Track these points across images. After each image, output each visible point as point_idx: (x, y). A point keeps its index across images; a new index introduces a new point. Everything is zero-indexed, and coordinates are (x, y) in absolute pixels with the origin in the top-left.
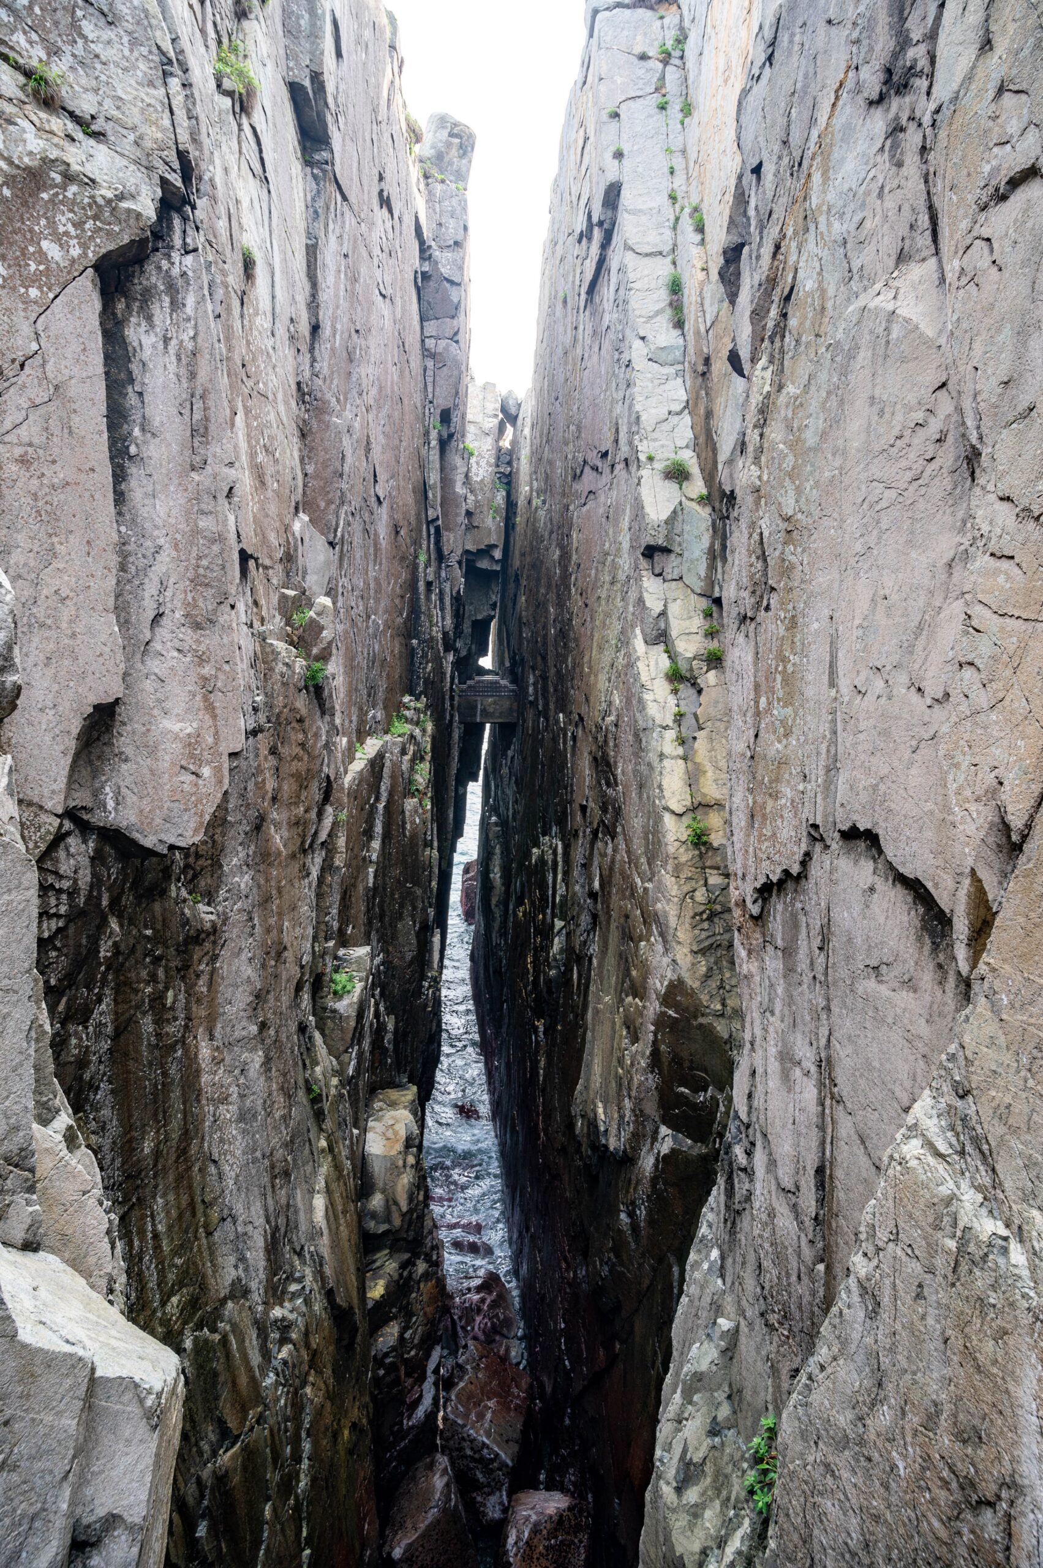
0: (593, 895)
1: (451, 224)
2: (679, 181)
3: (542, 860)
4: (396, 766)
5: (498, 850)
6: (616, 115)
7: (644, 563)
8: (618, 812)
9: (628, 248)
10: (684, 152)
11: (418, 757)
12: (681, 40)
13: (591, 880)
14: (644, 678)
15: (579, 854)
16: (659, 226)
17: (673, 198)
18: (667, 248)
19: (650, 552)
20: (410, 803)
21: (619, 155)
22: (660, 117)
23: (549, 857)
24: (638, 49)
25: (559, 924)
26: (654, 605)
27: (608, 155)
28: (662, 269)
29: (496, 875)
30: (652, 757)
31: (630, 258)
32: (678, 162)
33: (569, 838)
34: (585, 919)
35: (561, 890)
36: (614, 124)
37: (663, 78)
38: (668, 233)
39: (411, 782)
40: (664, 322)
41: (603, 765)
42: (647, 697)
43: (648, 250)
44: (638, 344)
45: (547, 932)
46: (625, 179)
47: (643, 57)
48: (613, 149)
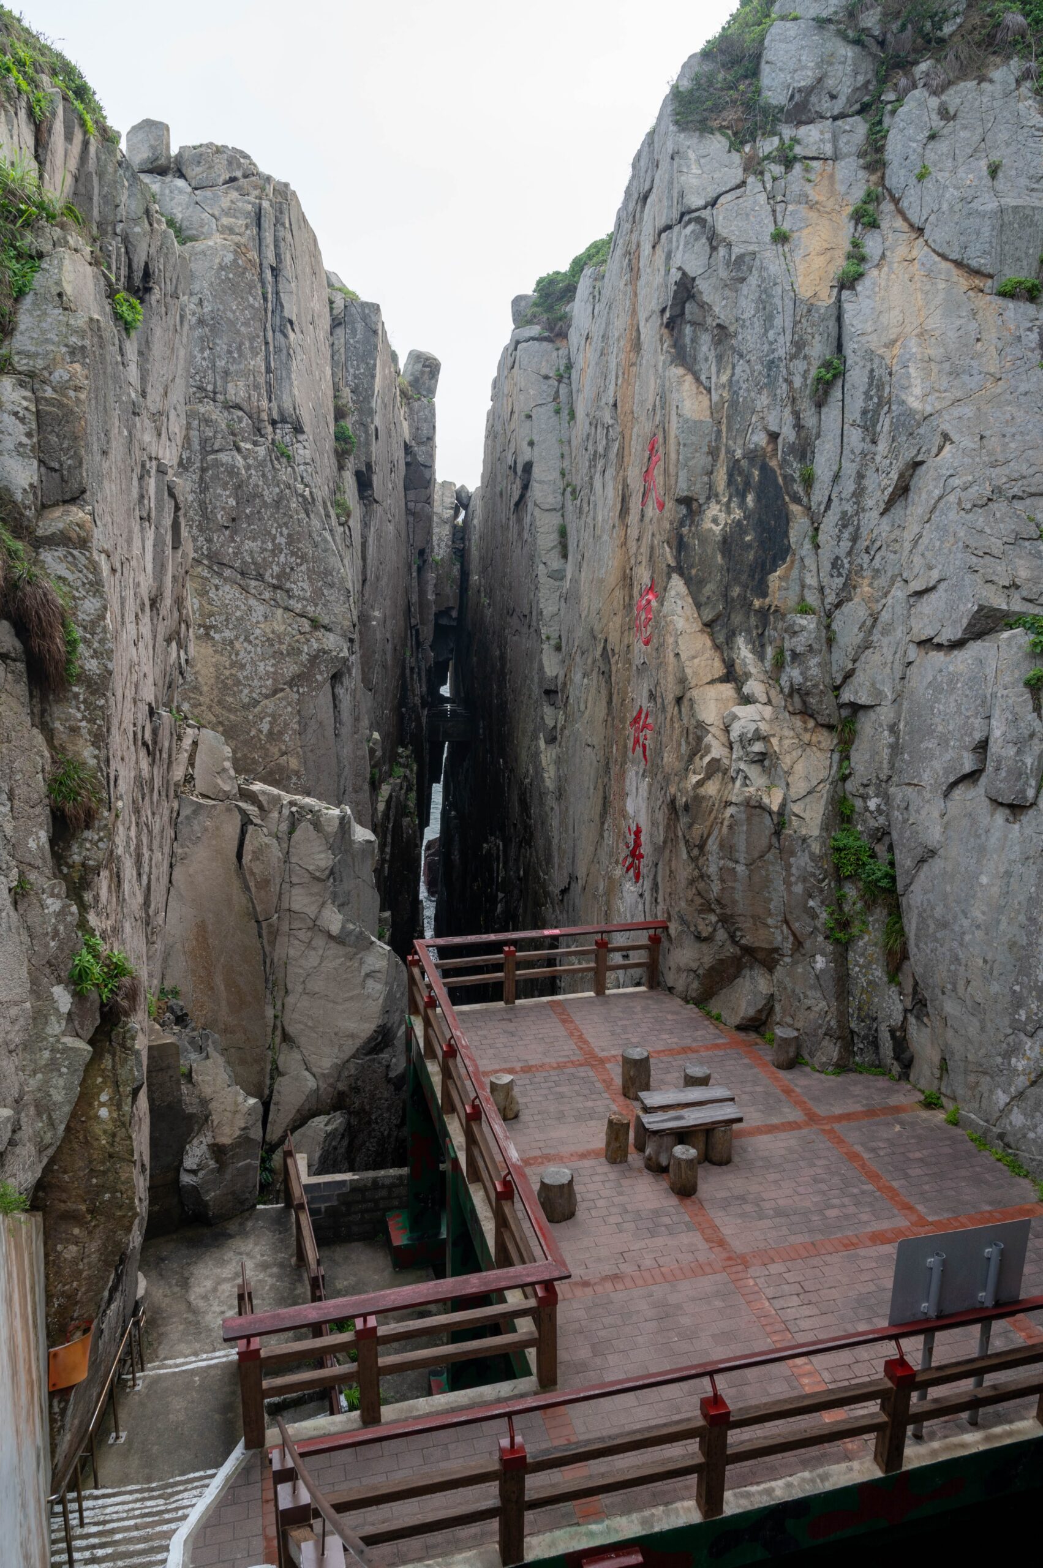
0: (520, 879)
1: (425, 426)
2: (566, 463)
3: (489, 850)
4: (398, 797)
5: (457, 838)
6: (529, 417)
7: (544, 697)
8: (532, 834)
9: (536, 505)
10: (569, 442)
11: (409, 789)
12: (569, 367)
13: (518, 870)
14: (544, 764)
15: (513, 852)
16: (555, 491)
17: (563, 474)
18: (559, 506)
19: (548, 692)
20: (406, 821)
21: (531, 444)
22: (555, 418)
23: (494, 852)
24: (544, 372)
25: (501, 895)
26: (550, 723)
27: (525, 444)
28: (555, 520)
29: (456, 856)
30: (547, 808)
31: (537, 512)
32: (566, 449)
33: (507, 842)
34: (516, 892)
35: (502, 874)
36: (528, 423)
37: (557, 392)
38: (560, 497)
39: (406, 806)
40: (555, 554)
41: (525, 806)
42: (546, 775)
43: (548, 507)
44: (541, 566)
45: (494, 901)
46: (535, 460)
47: (546, 377)
48: (527, 439)
